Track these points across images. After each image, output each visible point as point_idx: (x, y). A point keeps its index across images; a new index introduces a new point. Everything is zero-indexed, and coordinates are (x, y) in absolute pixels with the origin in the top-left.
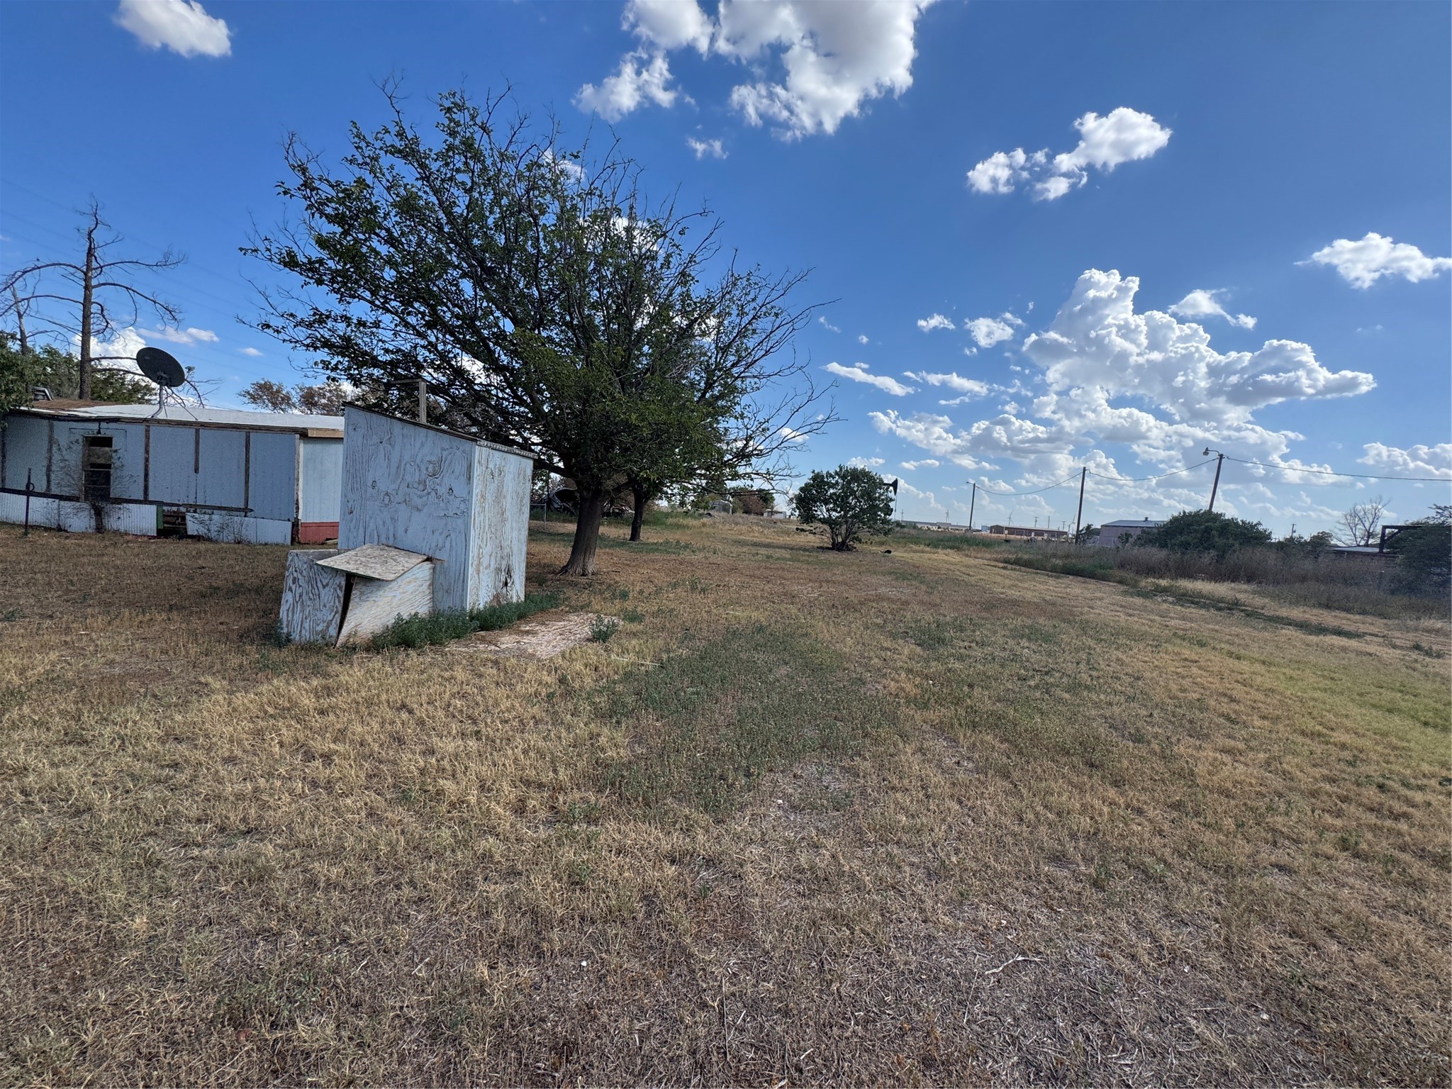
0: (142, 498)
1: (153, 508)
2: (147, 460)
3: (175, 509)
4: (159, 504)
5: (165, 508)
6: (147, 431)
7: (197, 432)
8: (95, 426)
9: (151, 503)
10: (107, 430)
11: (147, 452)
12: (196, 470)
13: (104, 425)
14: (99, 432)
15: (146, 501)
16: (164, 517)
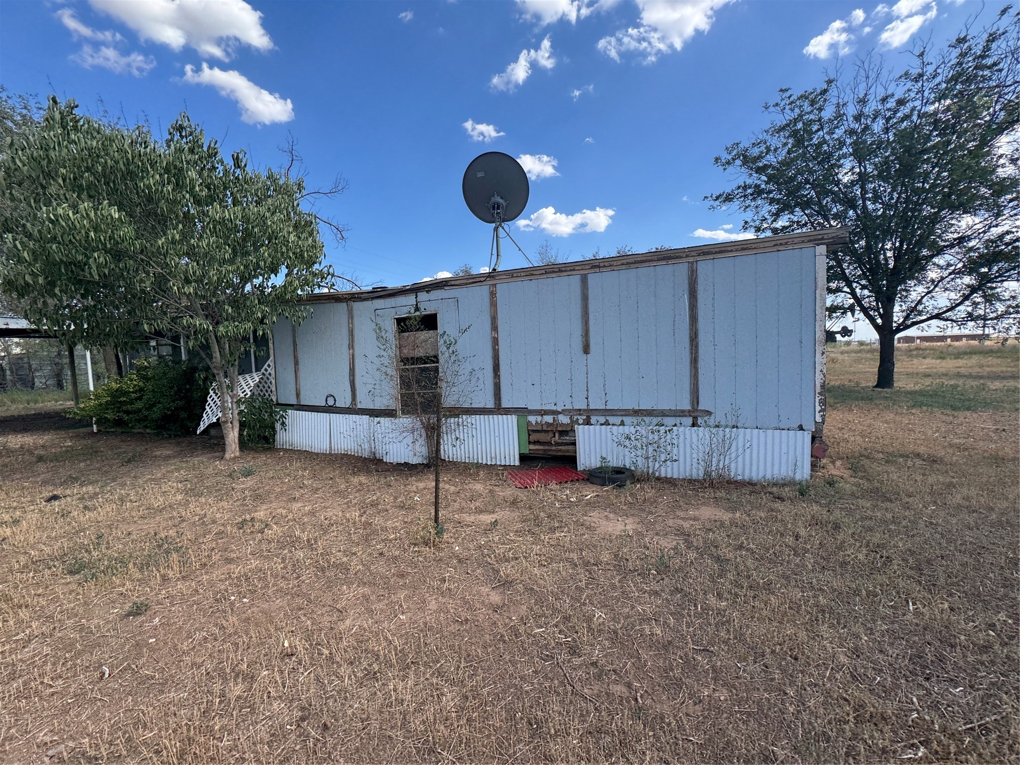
0: (490, 404)
1: (513, 419)
2: (495, 342)
3: (549, 419)
4: (521, 412)
5: (532, 419)
6: (493, 294)
7: (584, 280)
8: (410, 300)
9: (508, 411)
10: (429, 303)
11: (495, 328)
12: (586, 350)
13: (422, 296)
14: (417, 309)
15: (498, 409)
16: (531, 433)
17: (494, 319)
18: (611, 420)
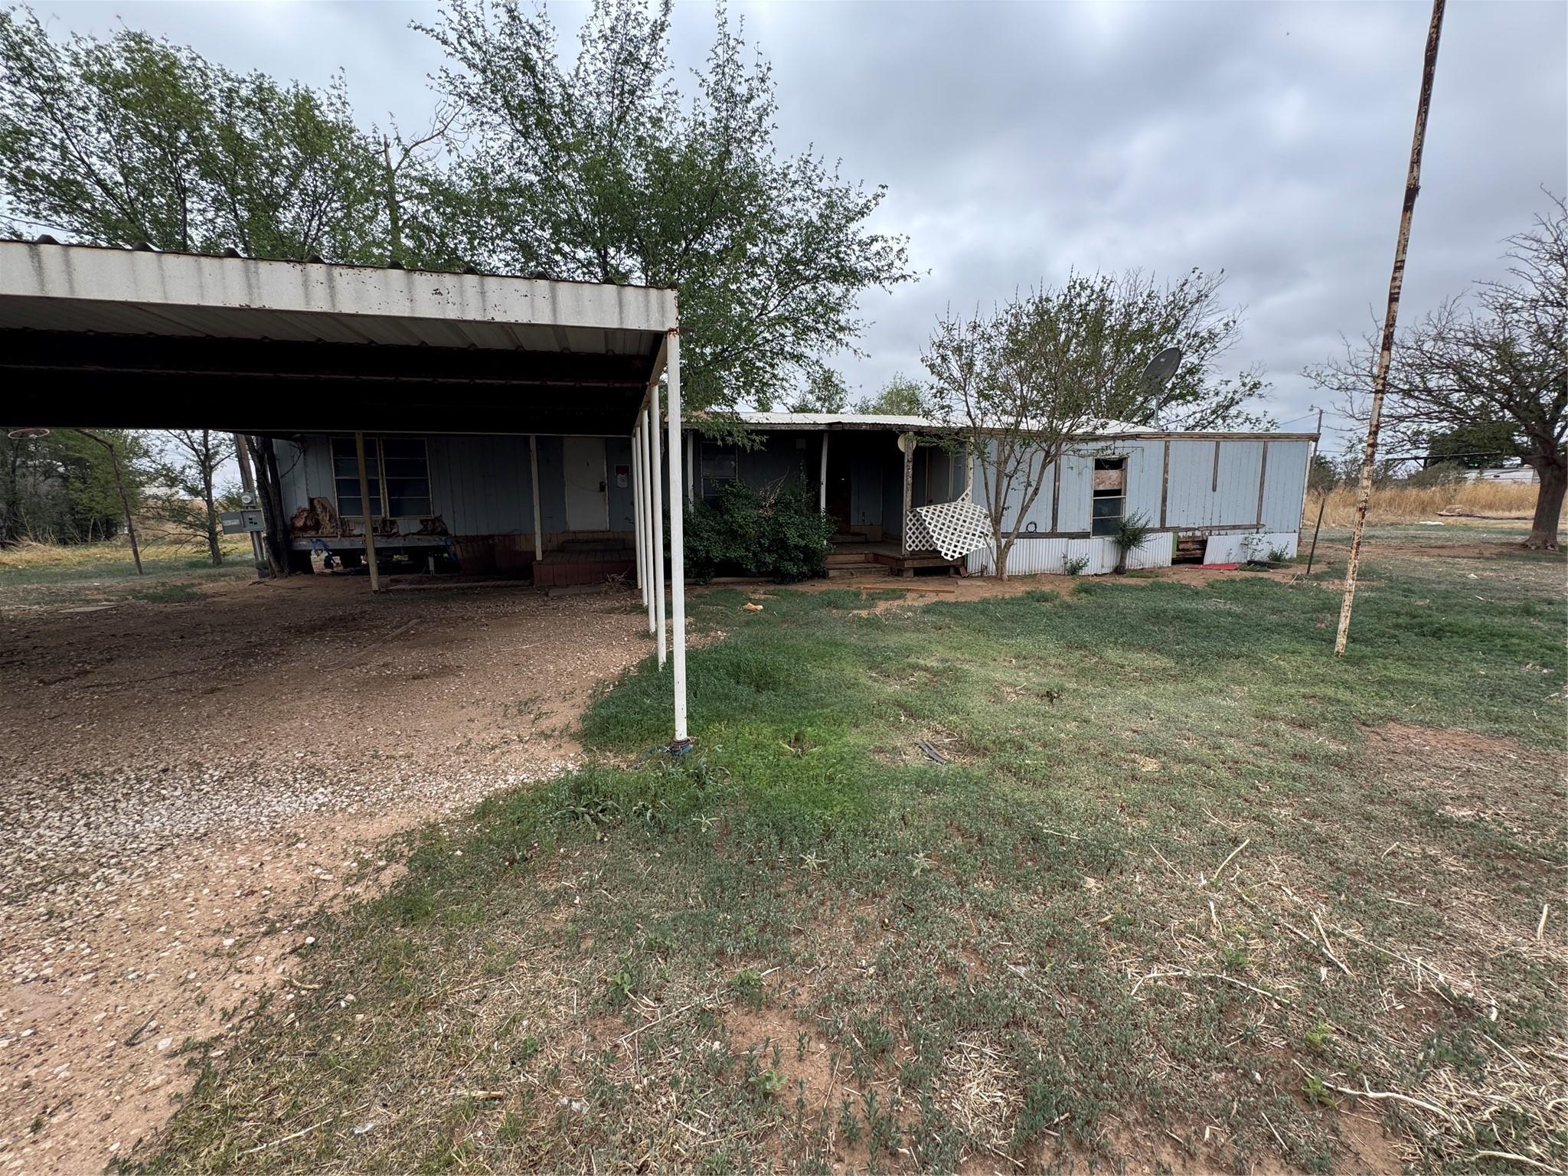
0: (1158, 525)
1: (1170, 535)
2: (1165, 481)
3: (1190, 534)
4: (1176, 530)
5: (1181, 534)
6: (1167, 448)
7: (1217, 445)
9: (1168, 530)
10: (1122, 449)
11: (1166, 471)
12: (1214, 489)
13: (1119, 443)
14: (1113, 453)
15: (1163, 528)
16: (1178, 542)
17: (1166, 465)
18: (1222, 532)
